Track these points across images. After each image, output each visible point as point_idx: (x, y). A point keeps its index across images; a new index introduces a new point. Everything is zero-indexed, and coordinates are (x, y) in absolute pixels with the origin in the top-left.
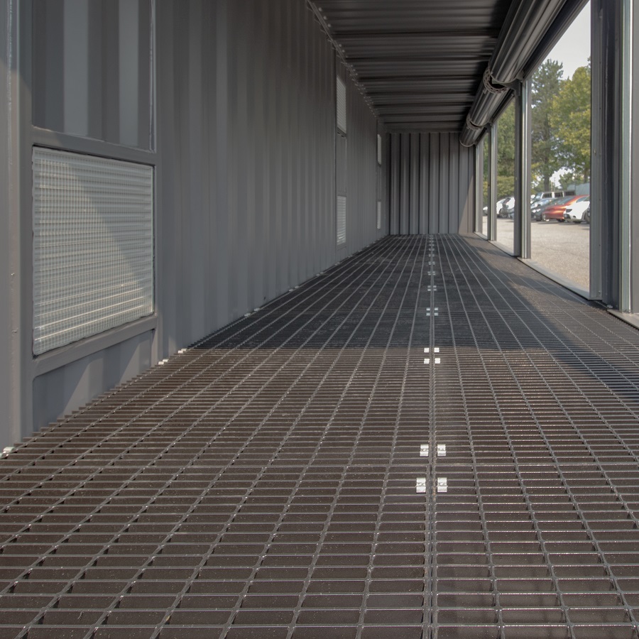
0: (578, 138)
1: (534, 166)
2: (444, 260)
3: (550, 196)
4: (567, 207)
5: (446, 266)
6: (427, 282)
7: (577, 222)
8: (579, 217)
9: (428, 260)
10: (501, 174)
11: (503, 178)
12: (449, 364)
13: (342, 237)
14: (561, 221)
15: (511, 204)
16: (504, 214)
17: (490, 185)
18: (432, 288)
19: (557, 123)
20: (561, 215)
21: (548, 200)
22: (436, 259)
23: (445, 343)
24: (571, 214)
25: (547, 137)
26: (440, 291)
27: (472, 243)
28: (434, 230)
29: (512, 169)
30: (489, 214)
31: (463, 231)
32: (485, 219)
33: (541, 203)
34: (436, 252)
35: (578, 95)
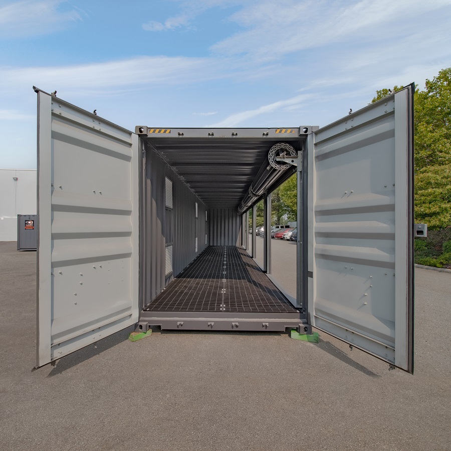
0: (291, 202)
1: (273, 213)
2: (229, 258)
3: (278, 227)
4: (284, 234)
5: (229, 260)
6: (223, 265)
7: (288, 240)
8: (288, 238)
9: (224, 257)
10: (258, 216)
11: (258, 218)
12: (227, 282)
13: (196, 251)
14: (282, 239)
15: (262, 229)
16: (258, 234)
17: (253, 221)
18: (225, 267)
19: (283, 195)
20: (281, 236)
21: (278, 229)
22: (226, 258)
23: (227, 278)
24: (285, 236)
25: (279, 201)
26: (227, 268)
27: (240, 251)
28: (226, 244)
29: (262, 214)
30: (252, 234)
31: (238, 245)
32: (250, 236)
33: (274, 231)
34: (227, 255)
35: (292, 184)
